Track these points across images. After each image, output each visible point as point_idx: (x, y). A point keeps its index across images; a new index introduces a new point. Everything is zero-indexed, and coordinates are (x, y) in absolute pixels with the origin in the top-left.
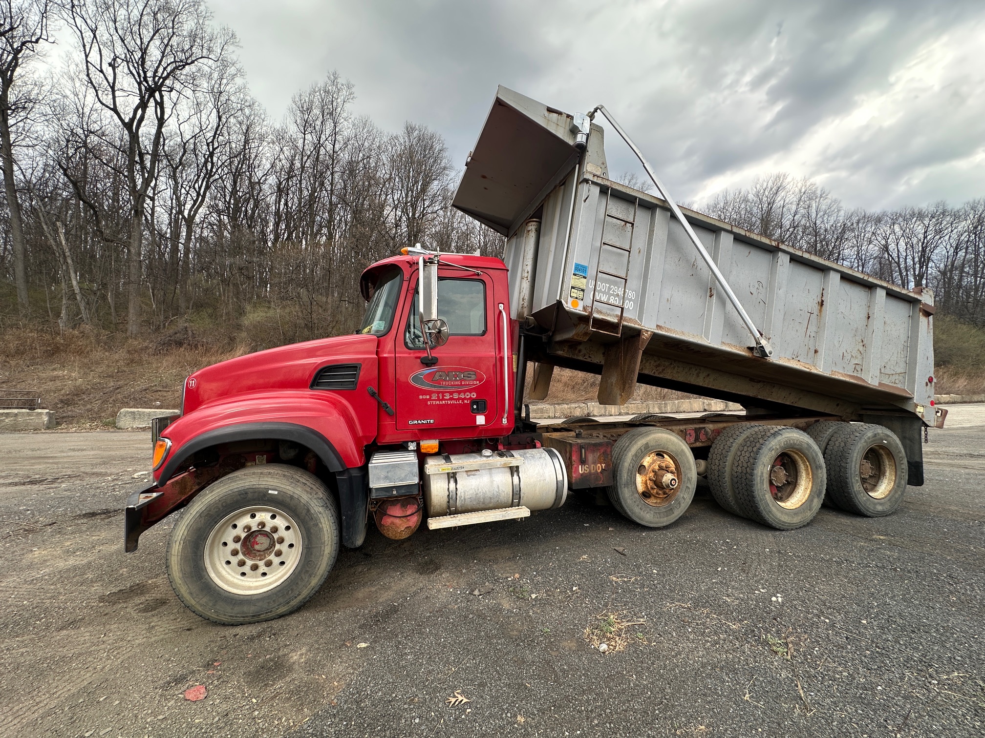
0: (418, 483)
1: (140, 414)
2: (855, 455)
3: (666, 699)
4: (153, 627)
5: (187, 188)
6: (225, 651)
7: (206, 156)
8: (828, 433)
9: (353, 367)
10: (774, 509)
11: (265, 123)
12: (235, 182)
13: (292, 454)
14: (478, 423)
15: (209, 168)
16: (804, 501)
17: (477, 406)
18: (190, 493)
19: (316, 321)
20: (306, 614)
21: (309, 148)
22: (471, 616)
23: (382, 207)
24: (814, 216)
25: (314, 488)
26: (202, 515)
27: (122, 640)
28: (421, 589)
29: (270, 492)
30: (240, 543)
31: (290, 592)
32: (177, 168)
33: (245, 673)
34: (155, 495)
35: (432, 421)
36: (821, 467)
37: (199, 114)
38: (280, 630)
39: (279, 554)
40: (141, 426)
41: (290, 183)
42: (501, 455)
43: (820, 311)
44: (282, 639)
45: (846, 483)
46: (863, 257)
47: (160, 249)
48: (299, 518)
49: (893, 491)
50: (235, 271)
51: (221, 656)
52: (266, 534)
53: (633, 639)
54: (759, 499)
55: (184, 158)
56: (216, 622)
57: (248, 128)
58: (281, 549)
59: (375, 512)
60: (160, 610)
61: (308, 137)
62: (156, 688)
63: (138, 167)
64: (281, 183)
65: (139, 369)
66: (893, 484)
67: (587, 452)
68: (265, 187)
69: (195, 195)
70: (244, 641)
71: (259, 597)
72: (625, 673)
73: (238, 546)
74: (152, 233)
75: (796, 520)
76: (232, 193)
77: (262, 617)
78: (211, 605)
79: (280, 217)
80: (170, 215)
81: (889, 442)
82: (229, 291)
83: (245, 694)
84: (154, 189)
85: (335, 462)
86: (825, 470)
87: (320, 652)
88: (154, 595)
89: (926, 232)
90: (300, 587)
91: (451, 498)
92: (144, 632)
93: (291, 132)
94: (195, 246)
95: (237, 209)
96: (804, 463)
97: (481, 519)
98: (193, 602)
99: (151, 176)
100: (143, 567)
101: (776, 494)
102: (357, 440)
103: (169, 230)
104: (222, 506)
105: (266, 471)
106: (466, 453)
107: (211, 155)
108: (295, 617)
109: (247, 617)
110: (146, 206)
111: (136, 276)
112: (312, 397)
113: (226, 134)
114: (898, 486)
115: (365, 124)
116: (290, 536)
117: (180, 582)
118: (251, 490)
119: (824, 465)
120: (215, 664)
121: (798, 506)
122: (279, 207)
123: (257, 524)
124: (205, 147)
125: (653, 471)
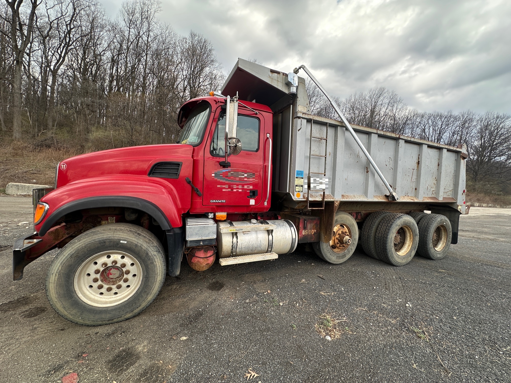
0: (216, 238)
1: (22, 187)
2: (432, 229)
3: (372, 369)
4: (35, 328)
5: (53, 52)
6: (90, 345)
7: (66, 33)
8: (418, 218)
9: (177, 164)
10: (395, 256)
11: (104, 18)
12: (85, 53)
13: (133, 217)
14: (250, 204)
15: (67, 41)
16: (408, 252)
18: (62, 240)
19: (135, 141)
20: (144, 317)
21: (133, 37)
22: (248, 317)
23: (175, 79)
24: (395, 111)
25: (151, 239)
26: (72, 256)
27: (12, 338)
28: (215, 300)
29: (121, 242)
30: (99, 274)
31: (134, 305)
32: (46, 37)
33: (106, 362)
34: (35, 241)
35: (224, 201)
36: (417, 235)
37: (60, 5)
38: (127, 329)
39: (126, 281)
40: (23, 194)
41: (120, 57)
42: (262, 223)
43: (418, 167)
44: (129, 336)
45: (426, 243)
46: (414, 134)
47: (34, 88)
48: (141, 259)
49: (445, 247)
50: (85, 106)
51: (88, 349)
52: (117, 268)
53: (343, 331)
54: (389, 251)
55: (50, 32)
56: (82, 325)
57: (93, 19)
58: (128, 277)
59: (187, 254)
60: (41, 316)
61: (132, 30)
62: (40, 376)
63: (18, 33)
64: (113, 57)
65: (21, 159)
66: (445, 244)
67: (308, 223)
68: (104, 58)
69: (58, 57)
70: (103, 338)
71: (113, 308)
72: (344, 352)
73: (98, 276)
74: (28, 77)
75: (404, 261)
76: (82, 58)
77: (115, 320)
78: (79, 314)
79: (113, 77)
80: (41, 67)
81: (446, 224)
82: (80, 118)
83: (107, 378)
84: (30, 50)
85: (166, 224)
86: (418, 236)
87: (156, 344)
88: (35, 305)
89: (442, 125)
90: (141, 301)
91: (233, 247)
92: (29, 332)
93: (121, 25)
94: (58, 89)
95: (86, 70)
96: (410, 233)
97: (251, 260)
98: (66, 313)
99: (27, 41)
100: (27, 285)
101: (396, 248)
102: (178, 210)
103: (40, 77)
104: (88, 251)
105: (119, 228)
106: (241, 220)
107: (69, 32)
108: (136, 319)
109: (104, 321)
110: (24, 59)
111: (18, 103)
112: (150, 181)
113: (78, 21)
114: (447, 245)
115: (167, 28)
116: (133, 270)
117: (56, 300)
118: (108, 241)
119: (418, 234)
120: (83, 355)
121: (405, 254)
122: (112, 71)
123: (111, 262)
124: (65, 27)
125: (339, 234)
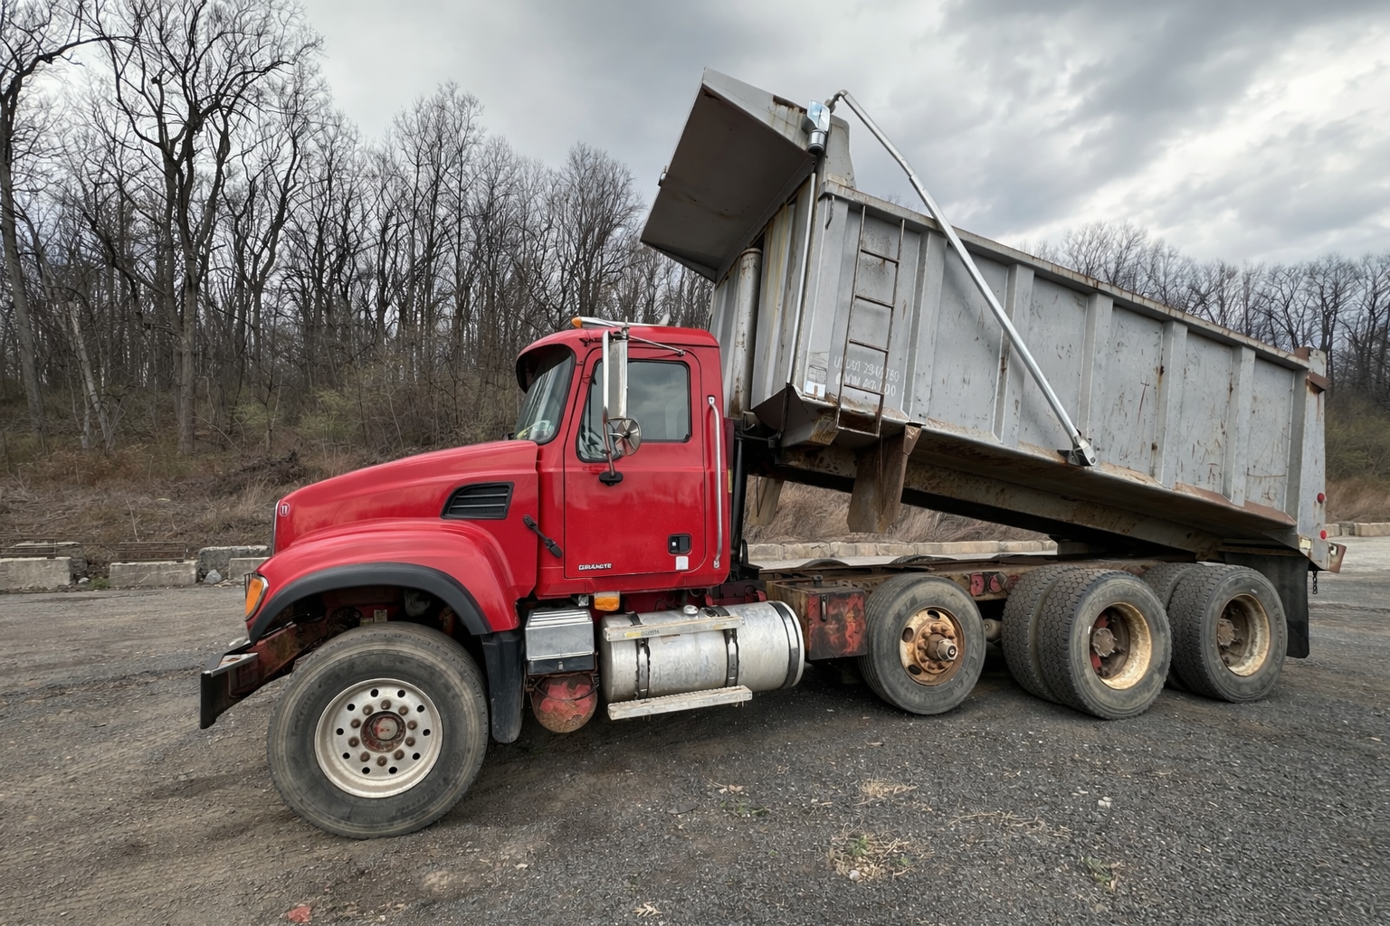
0: (594, 655)
2: (1210, 611)
8: (1172, 580)
9: (503, 487)
10: (1097, 690)
13: (421, 607)
14: (678, 568)
16: (1140, 678)
17: (678, 544)
18: (290, 658)
21: (425, 184)
22: (667, 836)
30: (360, 729)
34: (245, 657)
35: (609, 566)
36: (1163, 629)
39: (411, 743)
42: (711, 613)
43: (1160, 381)
45: (1199, 652)
48: (435, 693)
49: (1267, 665)
52: (393, 717)
53: (895, 866)
54: (1075, 676)
58: (414, 736)
59: (533, 693)
66: (1267, 654)
67: (831, 607)
71: (386, 802)
72: (883, 903)
73: (358, 734)
75: (1129, 706)
81: (1259, 592)
85: (478, 622)
86: (1169, 632)
91: (642, 674)
93: (398, 162)
96: (1141, 624)
97: (683, 704)
101: (1100, 669)
102: (507, 592)
106: (660, 610)
112: (446, 529)
114: (1273, 659)
116: (424, 721)
119: (1168, 626)
121: (1131, 685)
123: (380, 704)
125: (924, 636)
